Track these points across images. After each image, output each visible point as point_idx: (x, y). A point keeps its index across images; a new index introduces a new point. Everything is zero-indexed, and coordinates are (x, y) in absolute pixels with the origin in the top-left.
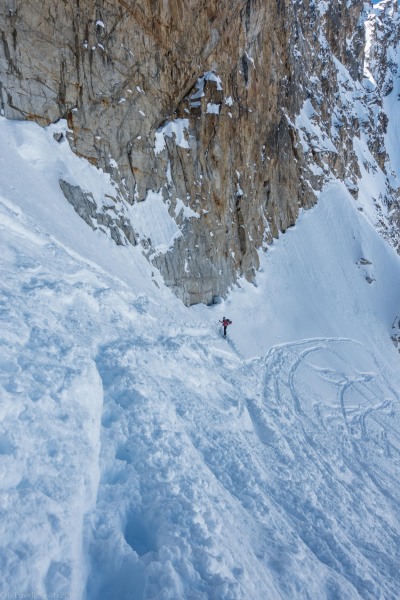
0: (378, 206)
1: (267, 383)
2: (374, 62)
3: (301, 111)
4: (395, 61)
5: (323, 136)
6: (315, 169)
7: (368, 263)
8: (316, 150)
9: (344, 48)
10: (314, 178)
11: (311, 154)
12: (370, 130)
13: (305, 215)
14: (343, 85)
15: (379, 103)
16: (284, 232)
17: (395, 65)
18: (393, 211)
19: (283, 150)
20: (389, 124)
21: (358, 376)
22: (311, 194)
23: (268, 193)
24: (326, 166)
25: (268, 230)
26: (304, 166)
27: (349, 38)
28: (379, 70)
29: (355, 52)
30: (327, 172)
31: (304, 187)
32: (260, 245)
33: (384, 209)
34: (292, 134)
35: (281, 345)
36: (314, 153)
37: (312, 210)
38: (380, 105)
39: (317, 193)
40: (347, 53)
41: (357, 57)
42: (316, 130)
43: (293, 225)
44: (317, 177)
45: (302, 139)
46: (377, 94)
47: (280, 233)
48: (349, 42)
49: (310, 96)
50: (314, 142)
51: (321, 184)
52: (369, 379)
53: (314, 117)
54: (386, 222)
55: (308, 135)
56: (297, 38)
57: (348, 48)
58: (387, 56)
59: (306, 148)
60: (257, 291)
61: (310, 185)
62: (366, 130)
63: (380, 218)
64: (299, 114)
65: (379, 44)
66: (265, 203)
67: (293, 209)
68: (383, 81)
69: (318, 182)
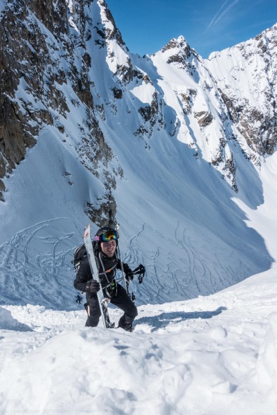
0: (82, 129)
1: (10, 254)
2: (76, 16)
3: (18, 87)
4: (90, 16)
5: (36, 100)
6: (32, 123)
7: (69, 174)
8: (31, 112)
9: (53, 10)
10: (32, 129)
11: (28, 115)
12: (73, 78)
13: (30, 152)
14: (51, 46)
15: (84, 46)
16: (18, 164)
17: (91, 19)
18: (92, 129)
19: (8, 118)
20: (92, 60)
21: (64, 236)
22: (33, 138)
23: (4, 144)
24: (39, 120)
25: (8, 165)
26: (25, 123)
27: (55, 2)
28: (81, 22)
29: (60, 13)
30: (40, 124)
31: (27, 135)
32: (4, 175)
33: (86, 129)
34: (13, 106)
35: (21, 231)
36: (30, 114)
37: (34, 148)
38: (85, 48)
39: (36, 137)
40: (55, 13)
41: (62, 16)
42: (30, 97)
43: (23, 159)
44: (34, 128)
45: (21, 106)
46: (81, 40)
47: (16, 165)
48: (55, 5)
49: (23, 75)
50: (29, 107)
51: (37, 131)
52: (71, 236)
53: (27, 89)
54: (88, 138)
55: (25, 103)
56: (8, 41)
57: (55, 10)
58: (85, 12)
59: (24, 112)
60: (5, 204)
61: (30, 134)
62: (71, 78)
63: (84, 136)
64: (17, 89)
65: (78, 4)
66: (3, 150)
67: (22, 150)
68: (84, 30)
69: (35, 131)
